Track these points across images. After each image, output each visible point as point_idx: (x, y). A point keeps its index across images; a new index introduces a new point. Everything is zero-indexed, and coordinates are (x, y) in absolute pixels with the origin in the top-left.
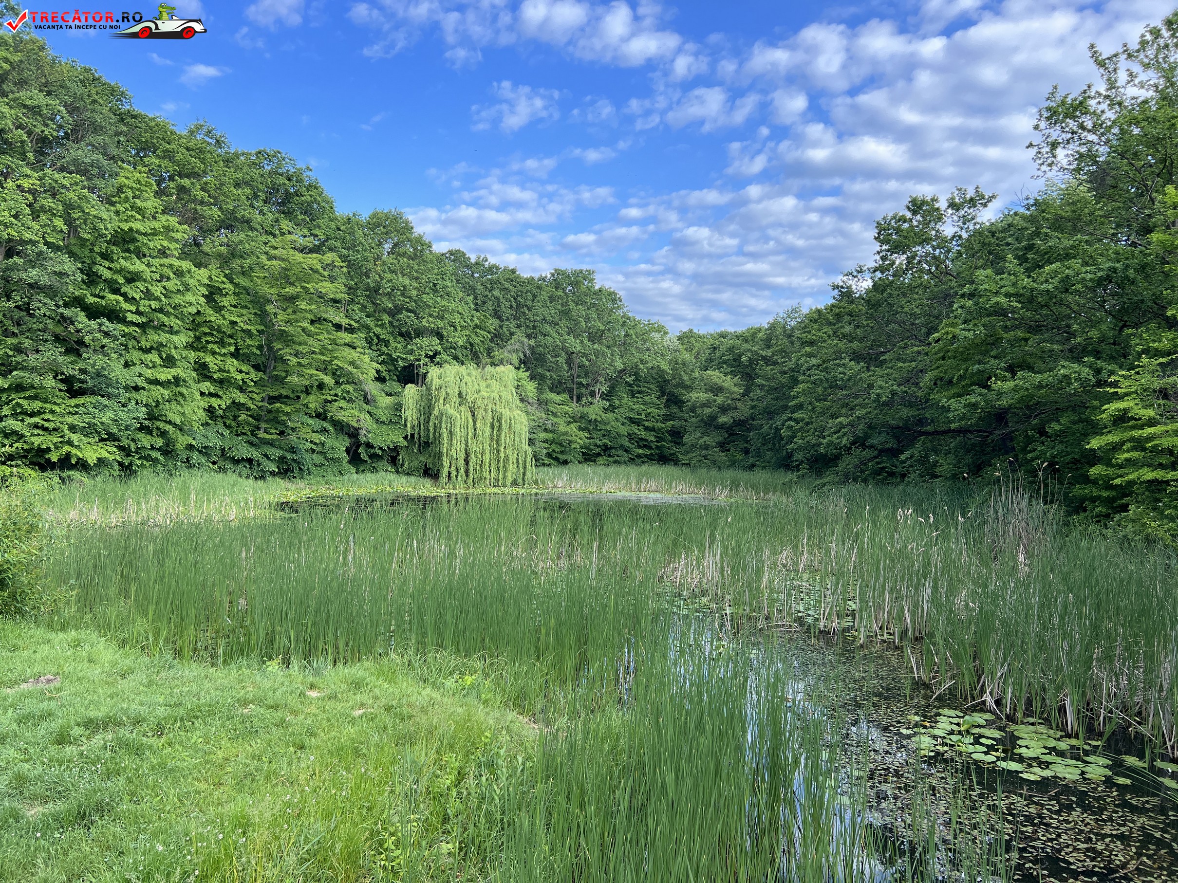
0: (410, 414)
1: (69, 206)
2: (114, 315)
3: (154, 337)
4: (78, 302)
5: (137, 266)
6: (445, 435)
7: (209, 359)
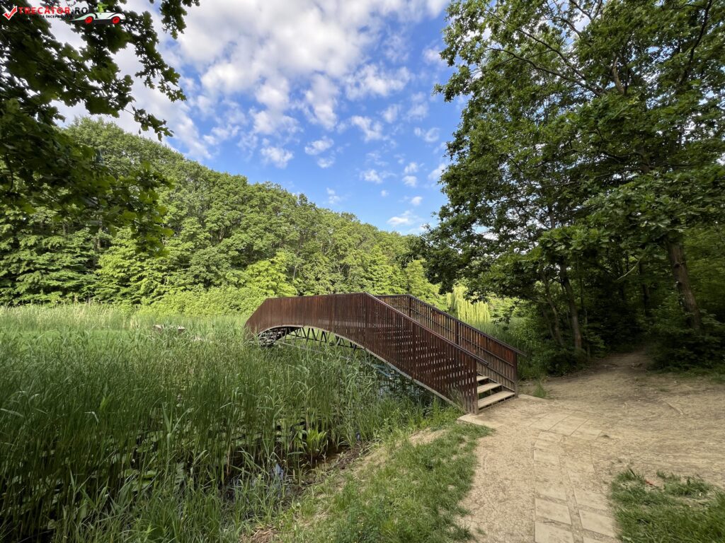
0: (449, 302)
1: (362, 257)
2: (371, 279)
3: (380, 283)
4: (364, 277)
5: (376, 267)
6: (458, 308)
7: (394, 288)
